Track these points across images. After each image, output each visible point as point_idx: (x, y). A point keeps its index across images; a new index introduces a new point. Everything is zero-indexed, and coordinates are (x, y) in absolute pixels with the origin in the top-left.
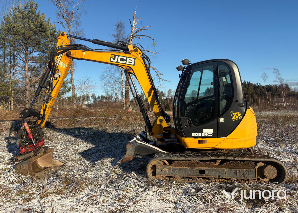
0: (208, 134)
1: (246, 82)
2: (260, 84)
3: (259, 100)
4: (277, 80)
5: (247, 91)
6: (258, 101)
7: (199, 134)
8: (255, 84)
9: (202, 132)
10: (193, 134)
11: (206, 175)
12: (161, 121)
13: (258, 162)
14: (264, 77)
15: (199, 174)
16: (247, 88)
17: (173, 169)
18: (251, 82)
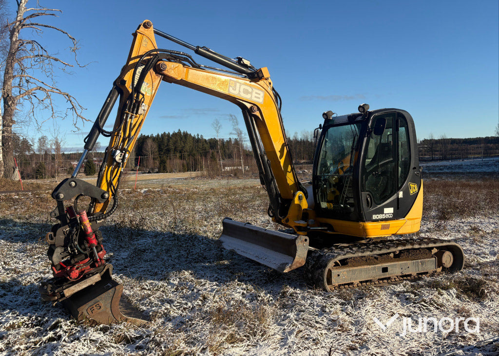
0: (388, 215)
1: (182, 132)
2: (201, 136)
3: (202, 161)
4: (234, 132)
5: (184, 147)
6: (201, 163)
7: (380, 216)
8: (194, 135)
9: (382, 212)
10: (375, 217)
11: (389, 274)
12: (300, 198)
13: (432, 248)
14: (215, 126)
15: (382, 273)
16: (183, 142)
17: (352, 270)
18: (189, 133)
